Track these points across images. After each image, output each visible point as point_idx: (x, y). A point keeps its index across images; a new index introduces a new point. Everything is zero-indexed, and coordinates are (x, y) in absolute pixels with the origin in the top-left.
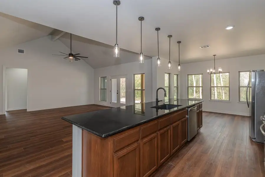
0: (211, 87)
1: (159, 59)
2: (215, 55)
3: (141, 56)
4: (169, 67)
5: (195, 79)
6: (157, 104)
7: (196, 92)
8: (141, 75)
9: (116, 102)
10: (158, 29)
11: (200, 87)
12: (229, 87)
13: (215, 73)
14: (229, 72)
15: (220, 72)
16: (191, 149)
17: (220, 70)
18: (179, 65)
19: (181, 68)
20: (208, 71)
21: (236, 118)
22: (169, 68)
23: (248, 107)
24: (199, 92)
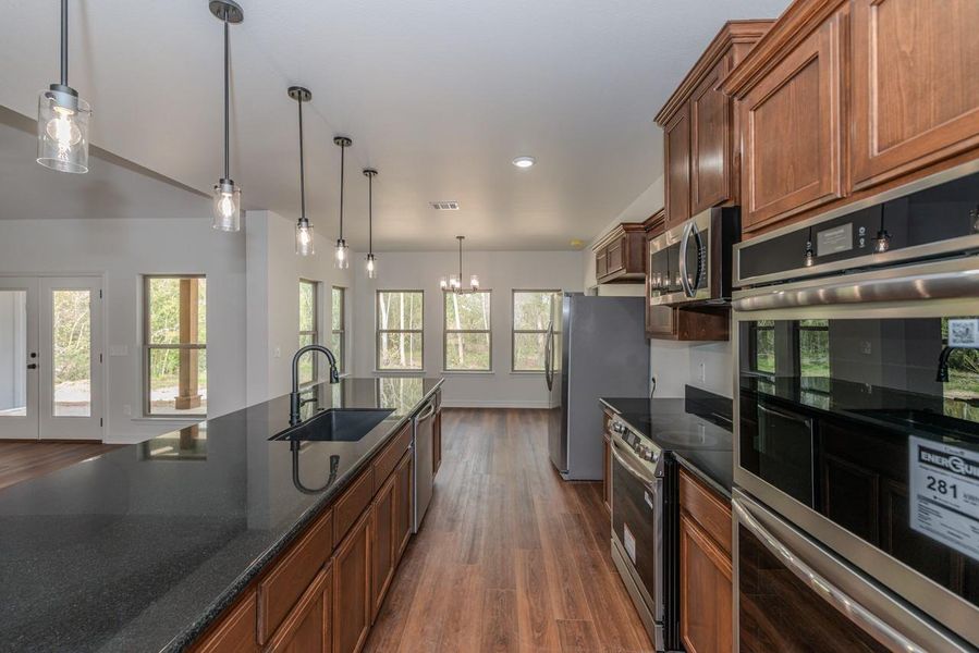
0: (446, 332)
1: (304, 223)
2: (461, 238)
3: (227, 195)
4: (337, 262)
5: (386, 303)
6: (295, 414)
7: (390, 345)
8: (177, 281)
9: (22, 411)
10: (303, 94)
11: (399, 331)
12: (490, 332)
13: (460, 291)
14: (490, 291)
15: (475, 290)
16: (426, 562)
17: (475, 282)
18: (370, 256)
19: (377, 267)
20: (443, 284)
21: (509, 417)
22: (341, 266)
23: (550, 389)
24: (398, 346)
